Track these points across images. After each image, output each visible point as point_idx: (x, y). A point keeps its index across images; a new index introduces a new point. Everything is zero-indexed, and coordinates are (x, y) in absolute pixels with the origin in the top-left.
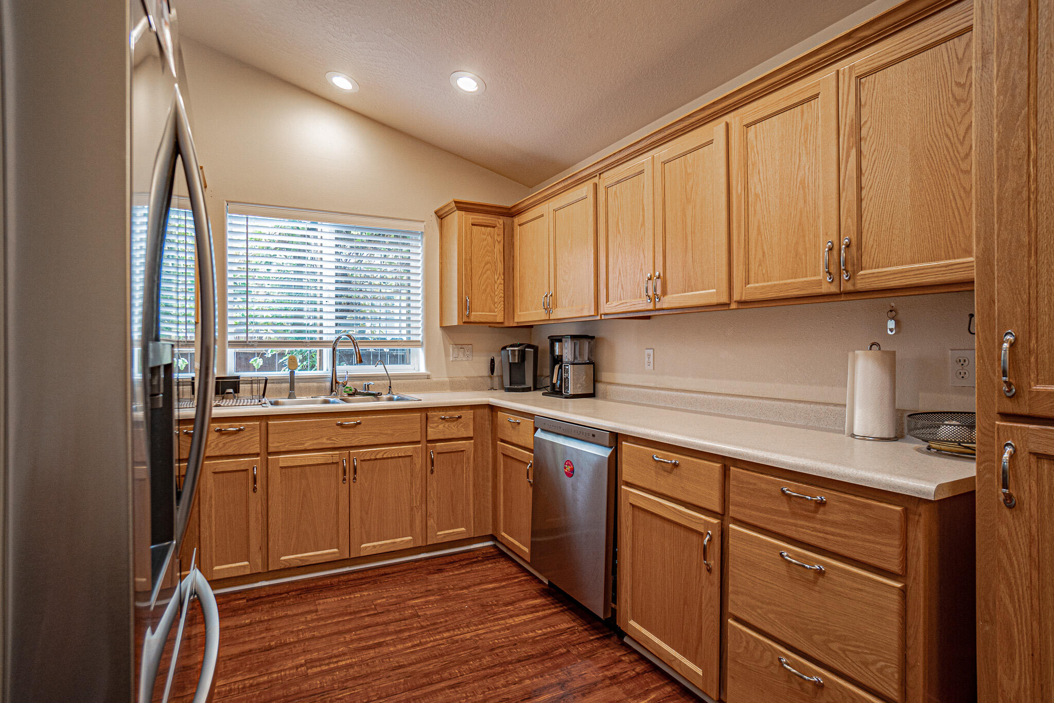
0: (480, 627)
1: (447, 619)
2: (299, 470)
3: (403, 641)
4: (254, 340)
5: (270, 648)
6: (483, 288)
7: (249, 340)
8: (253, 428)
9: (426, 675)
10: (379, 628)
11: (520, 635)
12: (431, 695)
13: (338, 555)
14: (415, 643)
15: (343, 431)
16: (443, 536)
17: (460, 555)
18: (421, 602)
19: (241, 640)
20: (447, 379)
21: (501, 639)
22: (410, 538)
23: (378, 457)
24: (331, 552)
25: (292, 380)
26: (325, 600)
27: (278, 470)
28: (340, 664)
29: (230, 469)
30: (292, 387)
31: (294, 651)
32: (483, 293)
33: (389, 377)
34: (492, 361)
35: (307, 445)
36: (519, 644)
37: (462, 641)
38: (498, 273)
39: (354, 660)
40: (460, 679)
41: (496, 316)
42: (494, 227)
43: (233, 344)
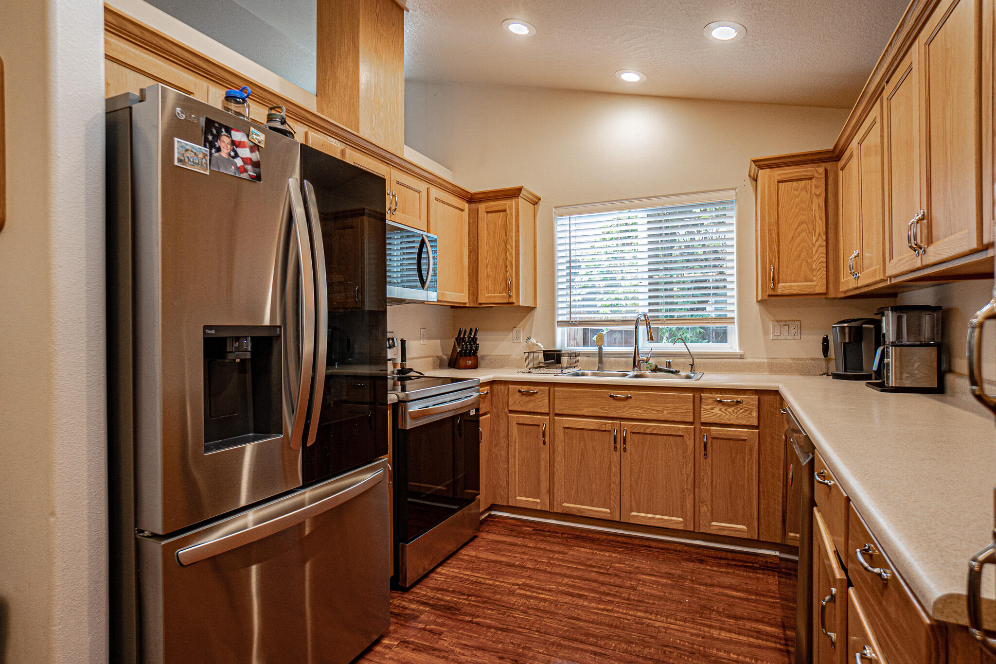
0: (678, 622)
1: (657, 603)
2: (578, 432)
3: (601, 601)
4: (576, 320)
5: (513, 566)
6: (796, 253)
7: (572, 320)
8: (543, 391)
9: (587, 635)
10: (594, 584)
11: (709, 648)
12: (573, 650)
13: (609, 515)
14: (608, 608)
15: (614, 402)
16: (718, 528)
17: (739, 555)
18: (651, 580)
19: (502, 553)
20: (766, 360)
21: (685, 642)
22: (681, 519)
23: (647, 432)
24: (603, 511)
25: (600, 355)
26: (580, 549)
27: (562, 430)
28: (541, 596)
29: (528, 423)
30: (600, 362)
31: (524, 574)
32: (795, 260)
33: (691, 355)
34: (826, 340)
35: (585, 412)
36: (697, 655)
37: (648, 625)
38: (817, 232)
39: (551, 598)
40: (609, 652)
41: (815, 286)
42: (811, 179)
43: (562, 324)
